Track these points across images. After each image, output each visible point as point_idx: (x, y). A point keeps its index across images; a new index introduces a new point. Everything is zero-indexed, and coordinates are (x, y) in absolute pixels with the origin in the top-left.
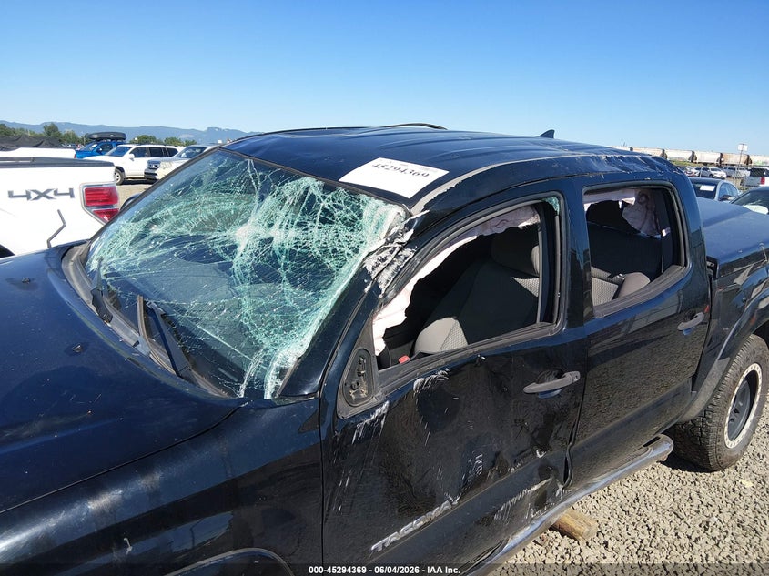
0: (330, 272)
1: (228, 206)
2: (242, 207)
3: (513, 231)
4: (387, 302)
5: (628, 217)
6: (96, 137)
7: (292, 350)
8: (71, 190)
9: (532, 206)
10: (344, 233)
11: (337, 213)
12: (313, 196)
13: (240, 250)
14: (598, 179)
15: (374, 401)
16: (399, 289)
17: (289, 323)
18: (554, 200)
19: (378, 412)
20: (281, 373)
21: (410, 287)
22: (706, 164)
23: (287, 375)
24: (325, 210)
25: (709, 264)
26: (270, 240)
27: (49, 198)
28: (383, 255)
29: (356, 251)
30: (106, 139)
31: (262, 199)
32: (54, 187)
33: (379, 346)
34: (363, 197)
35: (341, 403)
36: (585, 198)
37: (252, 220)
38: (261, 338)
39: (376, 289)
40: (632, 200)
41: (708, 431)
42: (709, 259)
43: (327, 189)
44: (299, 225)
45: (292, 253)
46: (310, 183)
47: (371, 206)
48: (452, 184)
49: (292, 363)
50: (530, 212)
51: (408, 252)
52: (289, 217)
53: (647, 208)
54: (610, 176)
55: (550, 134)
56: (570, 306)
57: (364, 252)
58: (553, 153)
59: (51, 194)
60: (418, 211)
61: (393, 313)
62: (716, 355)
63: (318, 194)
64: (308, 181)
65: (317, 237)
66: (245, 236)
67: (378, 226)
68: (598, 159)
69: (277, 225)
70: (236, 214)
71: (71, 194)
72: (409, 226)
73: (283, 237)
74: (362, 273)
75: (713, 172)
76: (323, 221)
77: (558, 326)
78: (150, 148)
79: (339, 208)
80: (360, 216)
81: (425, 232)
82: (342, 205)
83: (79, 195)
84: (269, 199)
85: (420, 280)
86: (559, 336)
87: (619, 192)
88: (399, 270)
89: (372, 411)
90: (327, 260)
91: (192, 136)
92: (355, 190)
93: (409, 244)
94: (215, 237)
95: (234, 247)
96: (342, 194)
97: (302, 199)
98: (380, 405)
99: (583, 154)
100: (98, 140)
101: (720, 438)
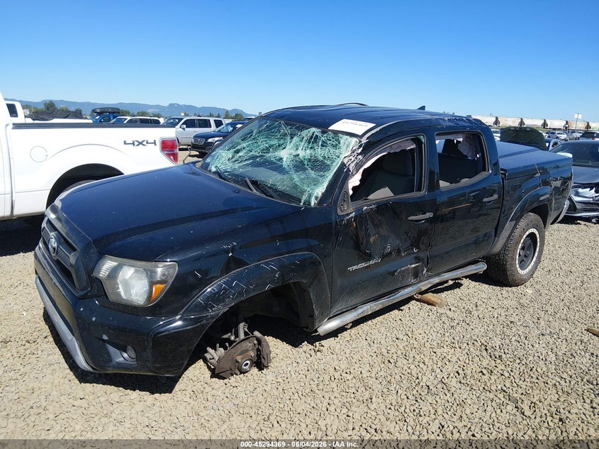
0: (329, 165)
1: (275, 142)
2: (282, 142)
3: (404, 151)
4: (353, 176)
5: (461, 148)
6: (98, 111)
7: (320, 190)
8: (155, 141)
9: (411, 139)
10: (332, 150)
11: (329, 142)
12: (317, 136)
13: (285, 159)
14: (443, 129)
15: (350, 211)
16: (357, 171)
17: (316, 183)
18: (422, 137)
19: (351, 215)
20: (316, 198)
21: (361, 170)
22: (554, 129)
23: (319, 199)
24: (323, 141)
25: (502, 172)
26: (298, 155)
27: (144, 145)
28: (350, 158)
29: (339, 157)
30: (106, 112)
31: (292, 138)
32: (146, 139)
33: (351, 192)
34: (340, 135)
35: (338, 210)
36: (436, 137)
37: (288, 147)
38: (305, 188)
39: (348, 170)
40: (461, 140)
41: (506, 261)
42: (502, 170)
43: (323, 132)
44: (311, 148)
45: (310, 160)
46: (315, 131)
47: (344, 139)
48: (378, 129)
49: (320, 195)
50: (411, 142)
51: (360, 157)
52: (306, 145)
53: (470, 144)
54: (448, 127)
55: (423, 108)
56: (429, 183)
57: (342, 157)
58: (422, 116)
59: (145, 143)
60: (364, 140)
61: (355, 181)
62: (507, 219)
63: (320, 135)
64: (313, 130)
65: (320, 152)
66: (286, 155)
67: (348, 146)
68: (443, 120)
69: (300, 149)
70: (279, 146)
71: (155, 143)
72: (360, 146)
73: (304, 153)
74: (343, 164)
75: (559, 135)
76: (322, 146)
77: (424, 192)
78: (141, 119)
79: (330, 140)
80: (339, 143)
81: (367, 149)
82: (331, 139)
83: (158, 143)
84: (295, 138)
85: (365, 169)
86: (423, 197)
87: (454, 135)
88: (357, 164)
89: (348, 214)
90: (326, 161)
91: (157, 110)
92: (336, 133)
93: (360, 154)
94: (271, 156)
95: (282, 159)
96: (331, 135)
97: (311, 137)
98: (352, 213)
99: (437, 117)
100: (99, 114)
101: (513, 265)
